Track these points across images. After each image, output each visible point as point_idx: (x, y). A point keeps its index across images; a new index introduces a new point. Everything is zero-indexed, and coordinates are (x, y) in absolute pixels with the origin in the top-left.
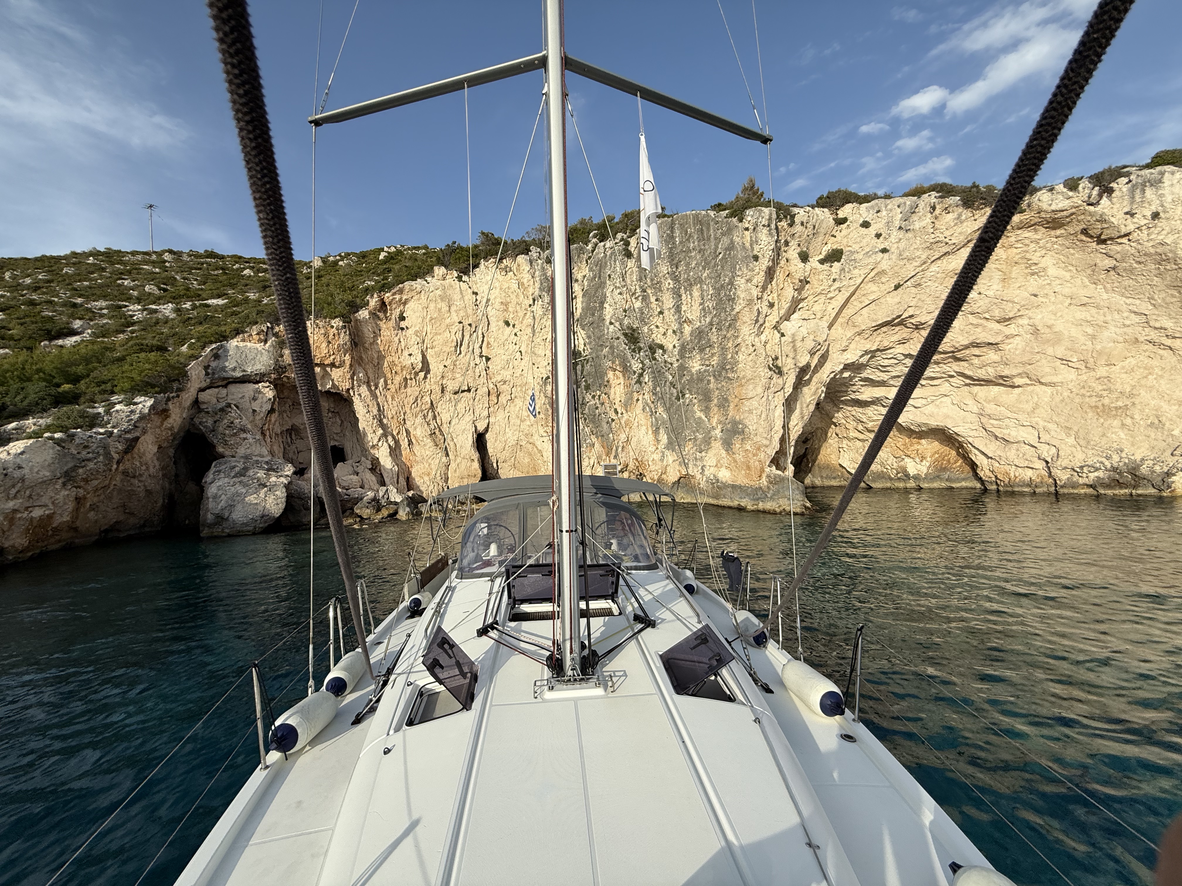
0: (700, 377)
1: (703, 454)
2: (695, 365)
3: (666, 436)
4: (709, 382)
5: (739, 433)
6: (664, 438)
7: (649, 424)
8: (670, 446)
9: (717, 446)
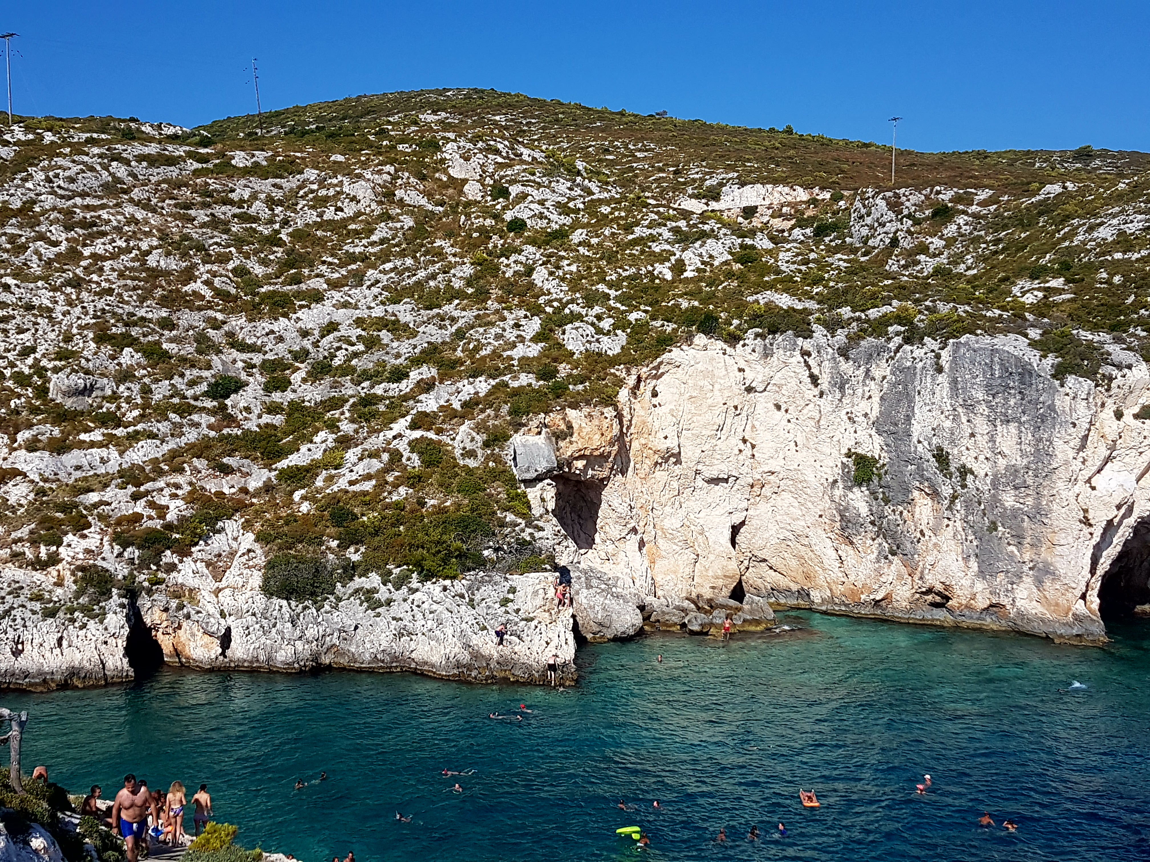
0: (1015, 514)
1: (1015, 586)
2: (1009, 499)
3: (976, 564)
4: (1023, 521)
5: (1050, 573)
6: (974, 565)
7: (960, 550)
8: (981, 574)
9: (1028, 581)
